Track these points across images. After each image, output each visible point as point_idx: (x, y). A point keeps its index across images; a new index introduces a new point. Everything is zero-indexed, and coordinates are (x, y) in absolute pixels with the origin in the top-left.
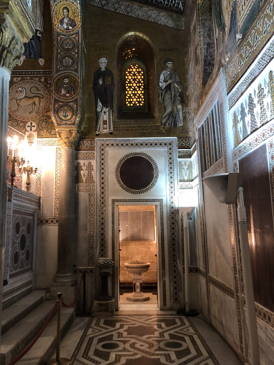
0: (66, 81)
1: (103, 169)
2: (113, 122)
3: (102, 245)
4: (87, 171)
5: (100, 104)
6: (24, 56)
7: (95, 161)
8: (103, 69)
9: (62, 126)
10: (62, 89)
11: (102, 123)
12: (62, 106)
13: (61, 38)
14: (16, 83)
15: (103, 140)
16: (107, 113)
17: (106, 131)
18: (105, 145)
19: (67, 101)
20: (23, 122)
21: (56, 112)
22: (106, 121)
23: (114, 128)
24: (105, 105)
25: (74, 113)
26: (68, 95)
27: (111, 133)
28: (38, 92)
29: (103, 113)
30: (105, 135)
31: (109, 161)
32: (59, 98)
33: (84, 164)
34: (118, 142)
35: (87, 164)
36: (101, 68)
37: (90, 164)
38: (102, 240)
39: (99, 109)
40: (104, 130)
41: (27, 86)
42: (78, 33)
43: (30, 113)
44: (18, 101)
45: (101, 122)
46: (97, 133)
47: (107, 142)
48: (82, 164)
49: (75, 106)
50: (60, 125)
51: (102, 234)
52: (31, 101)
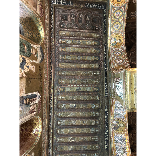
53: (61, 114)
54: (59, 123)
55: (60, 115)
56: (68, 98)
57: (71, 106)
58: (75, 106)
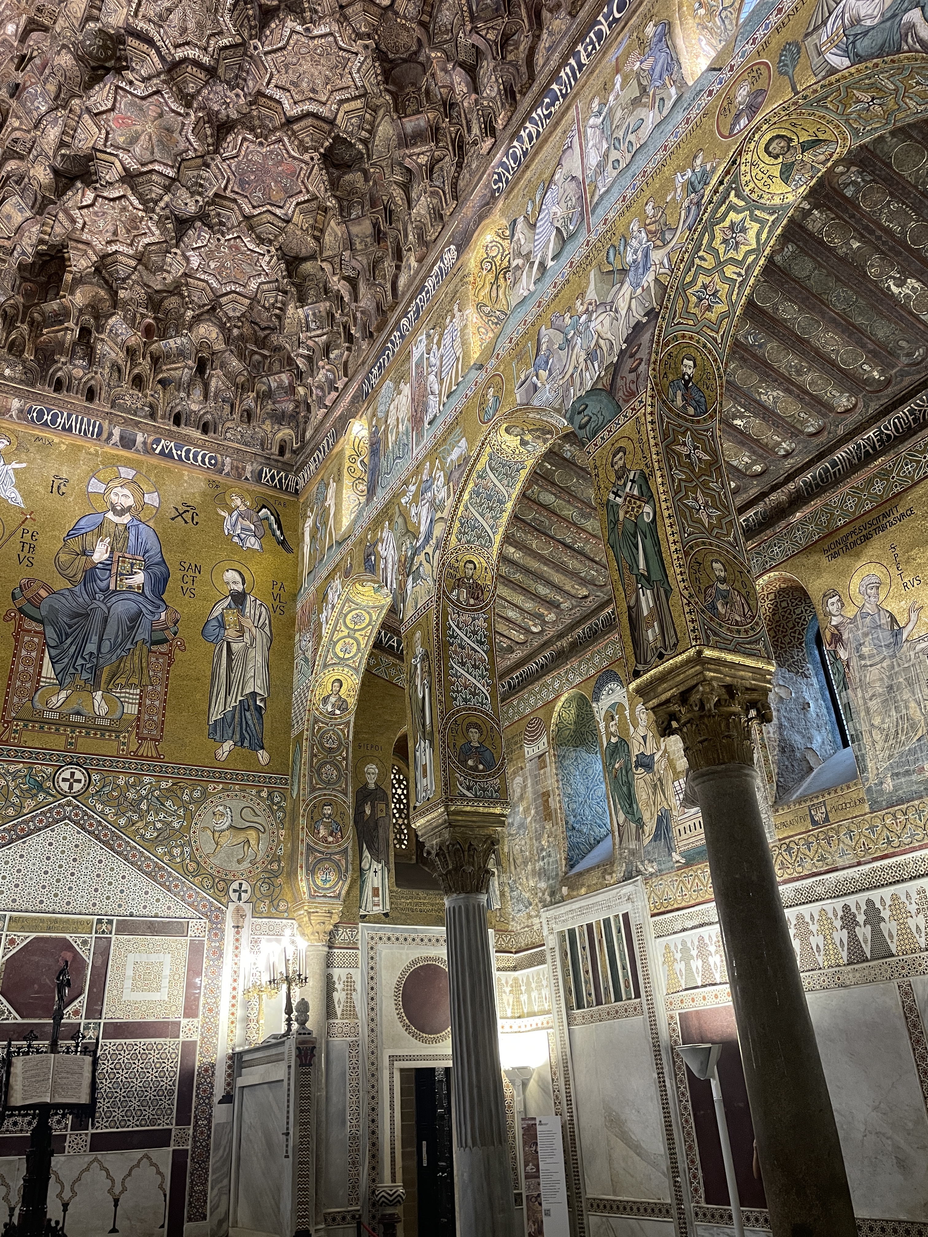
0: (328, 810)
1: (372, 989)
2: (391, 891)
3: (373, 1156)
4: (344, 993)
5: (366, 853)
6: (231, 742)
7: (359, 970)
8: (372, 786)
9: (318, 900)
10: (321, 827)
11: (370, 893)
12: (321, 860)
13: (320, 728)
14: (214, 795)
15: (373, 929)
16: (380, 873)
17: (378, 910)
18: (377, 939)
19: (329, 851)
20: (224, 880)
21: (311, 871)
22: (378, 889)
23: (391, 903)
24: (376, 857)
25: (341, 875)
26: (330, 839)
27: (386, 915)
28: (256, 819)
29: (372, 873)
30: (376, 920)
31: (384, 972)
32: (316, 844)
33: (339, 978)
34: (398, 935)
35: (344, 978)
36: (367, 783)
37: (349, 976)
38: (374, 1144)
39: (365, 865)
40: (375, 908)
41: (237, 804)
42: (348, 723)
43: (239, 862)
44: (217, 835)
45: (368, 891)
46: (362, 912)
47: (381, 933)
48: (335, 979)
49: (343, 862)
50: (314, 897)
51: (373, 1133)
52: (241, 837)
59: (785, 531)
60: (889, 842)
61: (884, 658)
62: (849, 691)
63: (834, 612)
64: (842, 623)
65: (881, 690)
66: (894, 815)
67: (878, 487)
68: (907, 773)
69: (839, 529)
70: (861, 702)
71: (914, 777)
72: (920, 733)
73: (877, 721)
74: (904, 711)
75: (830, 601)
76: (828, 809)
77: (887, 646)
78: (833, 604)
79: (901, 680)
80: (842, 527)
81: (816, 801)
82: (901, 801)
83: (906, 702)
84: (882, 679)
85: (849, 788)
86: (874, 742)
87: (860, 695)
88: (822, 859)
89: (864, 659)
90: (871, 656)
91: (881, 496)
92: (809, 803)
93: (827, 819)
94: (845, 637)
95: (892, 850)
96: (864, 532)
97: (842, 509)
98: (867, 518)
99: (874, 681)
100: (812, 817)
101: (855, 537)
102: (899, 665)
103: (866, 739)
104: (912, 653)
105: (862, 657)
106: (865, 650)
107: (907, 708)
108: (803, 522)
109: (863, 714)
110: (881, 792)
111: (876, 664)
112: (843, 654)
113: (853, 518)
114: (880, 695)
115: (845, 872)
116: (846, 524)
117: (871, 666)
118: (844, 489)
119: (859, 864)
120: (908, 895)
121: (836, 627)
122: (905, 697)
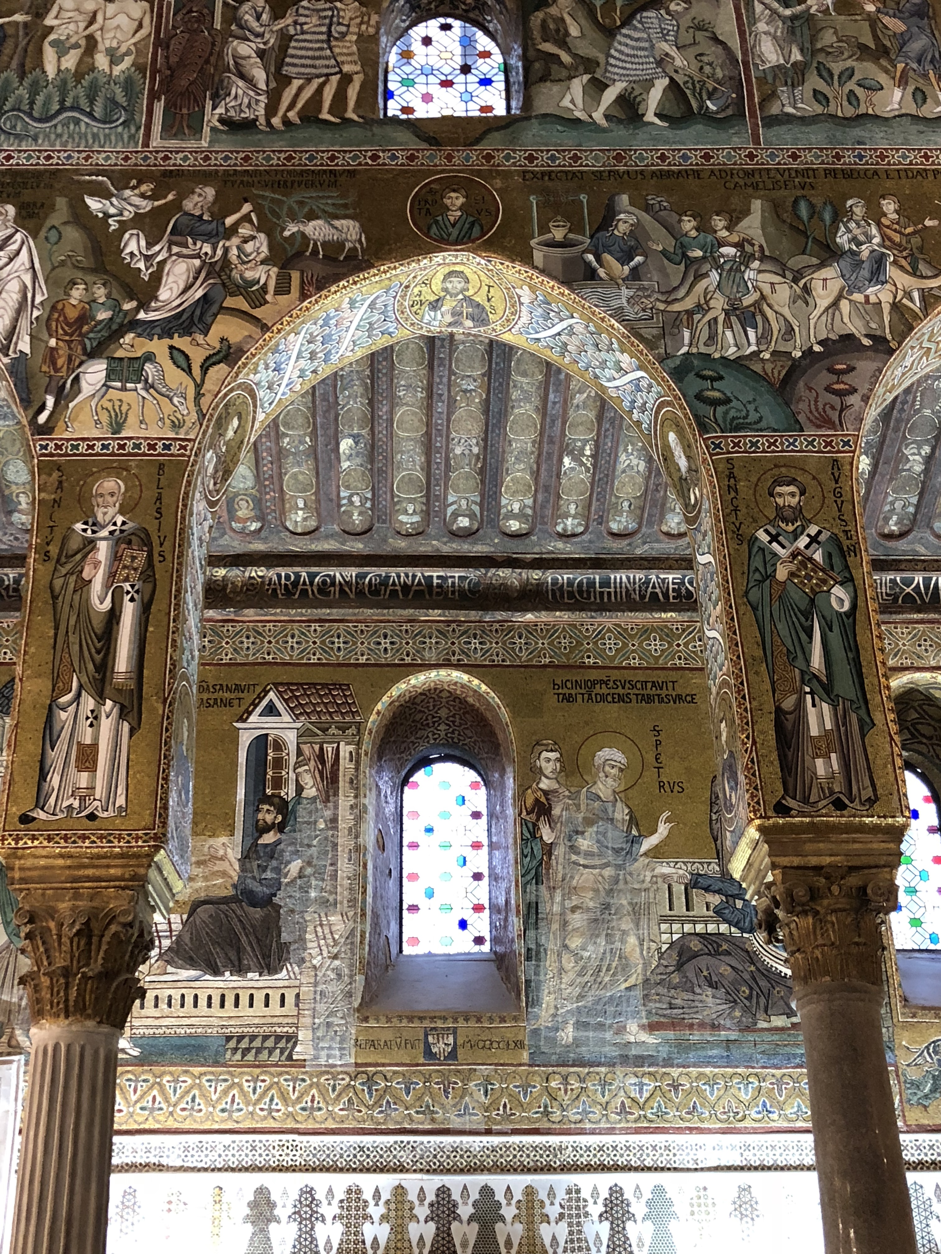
53: (406, 512)
54: (464, 522)
55: (416, 519)
56: (300, 477)
57: (358, 461)
58: (356, 438)
59: (497, 626)
60: (546, 1113)
61: (607, 865)
62: (543, 888)
63: (547, 772)
64: (555, 791)
65: (591, 904)
66: (565, 1078)
67: (655, 646)
68: (601, 1026)
69: (583, 666)
70: (556, 908)
71: (608, 1035)
72: (632, 981)
73: (575, 943)
74: (618, 945)
75: (545, 754)
76: (460, 1041)
77: (617, 851)
78: (548, 760)
79: (625, 902)
80: (590, 667)
81: (440, 1024)
82: (580, 1063)
83: (624, 933)
84: (597, 891)
85: (503, 1020)
86: (561, 970)
87: (558, 898)
88: (428, 1111)
89: (578, 854)
90: (588, 854)
91: (657, 659)
92: (427, 1024)
93: (453, 1055)
94: (556, 811)
95: (547, 1125)
96: (620, 691)
97: (595, 643)
98: (628, 675)
99: (583, 888)
100: (427, 1046)
101: (604, 690)
102: (626, 882)
103: (550, 963)
104: (649, 874)
105: (573, 849)
106: (584, 843)
107: (623, 941)
108: (531, 629)
109: (555, 926)
110: (553, 1041)
111: (593, 867)
112: (547, 835)
113: (608, 663)
114: (588, 910)
115: (458, 1139)
116: (595, 667)
117: (585, 866)
118: (608, 620)
119: (488, 1132)
120: (551, 1193)
121: (546, 793)
122: (624, 927)
